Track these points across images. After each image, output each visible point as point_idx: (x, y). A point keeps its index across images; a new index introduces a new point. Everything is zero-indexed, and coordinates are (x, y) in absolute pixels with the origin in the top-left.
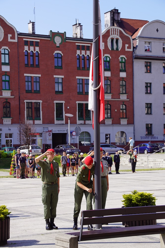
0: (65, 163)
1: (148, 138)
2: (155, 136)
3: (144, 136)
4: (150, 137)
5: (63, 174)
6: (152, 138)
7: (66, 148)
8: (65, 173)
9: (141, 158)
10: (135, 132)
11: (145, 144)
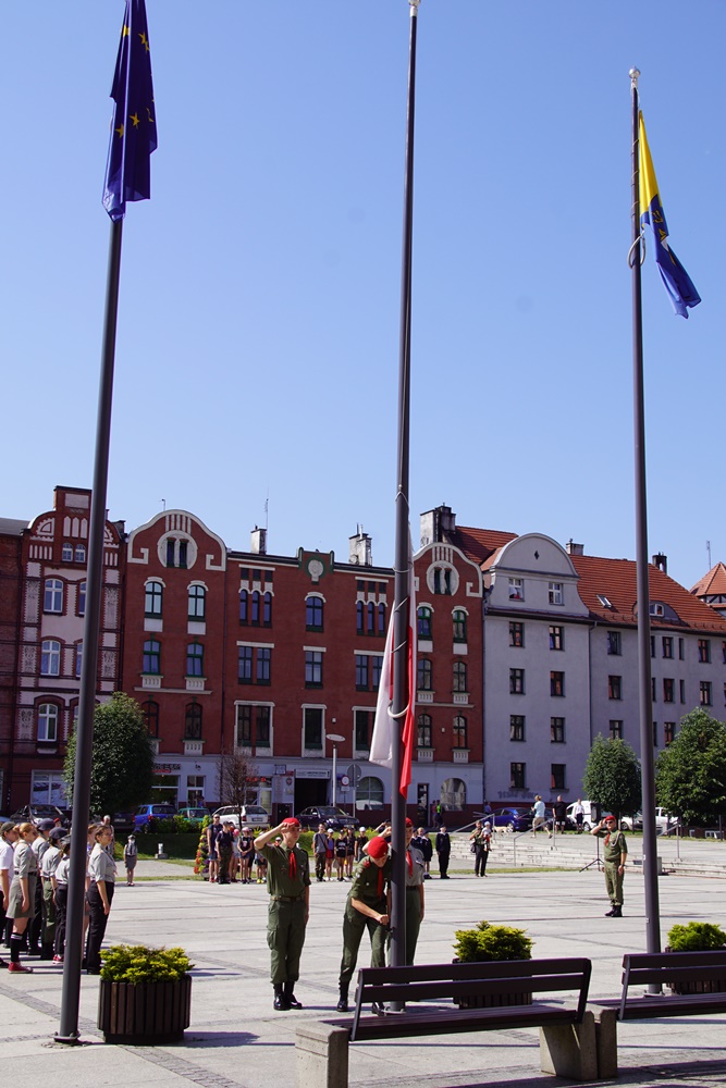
0: (324, 850)
1: (516, 796)
2: (531, 791)
3: (507, 790)
4: (520, 793)
5: (317, 875)
6: (524, 797)
7: (326, 813)
8: (323, 874)
9: (498, 842)
10: (487, 782)
11: (507, 809)
